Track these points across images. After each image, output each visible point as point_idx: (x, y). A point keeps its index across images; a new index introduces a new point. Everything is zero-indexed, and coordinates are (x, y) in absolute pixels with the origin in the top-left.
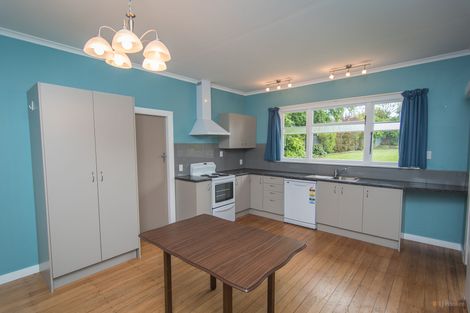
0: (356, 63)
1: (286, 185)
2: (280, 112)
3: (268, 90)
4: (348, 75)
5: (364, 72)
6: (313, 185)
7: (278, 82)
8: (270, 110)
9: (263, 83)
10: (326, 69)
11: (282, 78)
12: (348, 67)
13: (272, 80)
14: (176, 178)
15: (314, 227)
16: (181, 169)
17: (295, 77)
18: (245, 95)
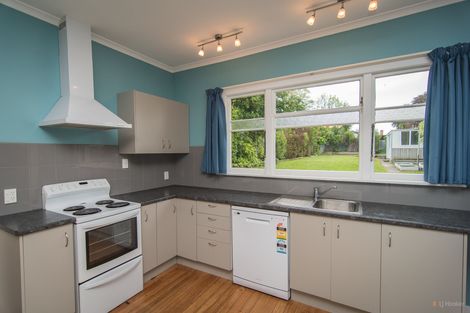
1: (235, 217)
2: (223, 96)
3: (201, 53)
6: (282, 219)
7: (218, 38)
8: (209, 92)
11: (225, 31)
15: (286, 296)
18: (172, 71)
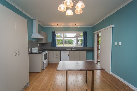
0: (77, 24)
2: (56, 33)
3: (54, 26)
4: (75, 26)
5: (78, 26)
6: (68, 52)
7: (58, 24)
8: (53, 32)
9: (53, 24)
10: (71, 24)
11: (59, 24)
12: (76, 25)
13: (56, 24)
14: (29, 54)
16: (29, 50)
17: (63, 24)
